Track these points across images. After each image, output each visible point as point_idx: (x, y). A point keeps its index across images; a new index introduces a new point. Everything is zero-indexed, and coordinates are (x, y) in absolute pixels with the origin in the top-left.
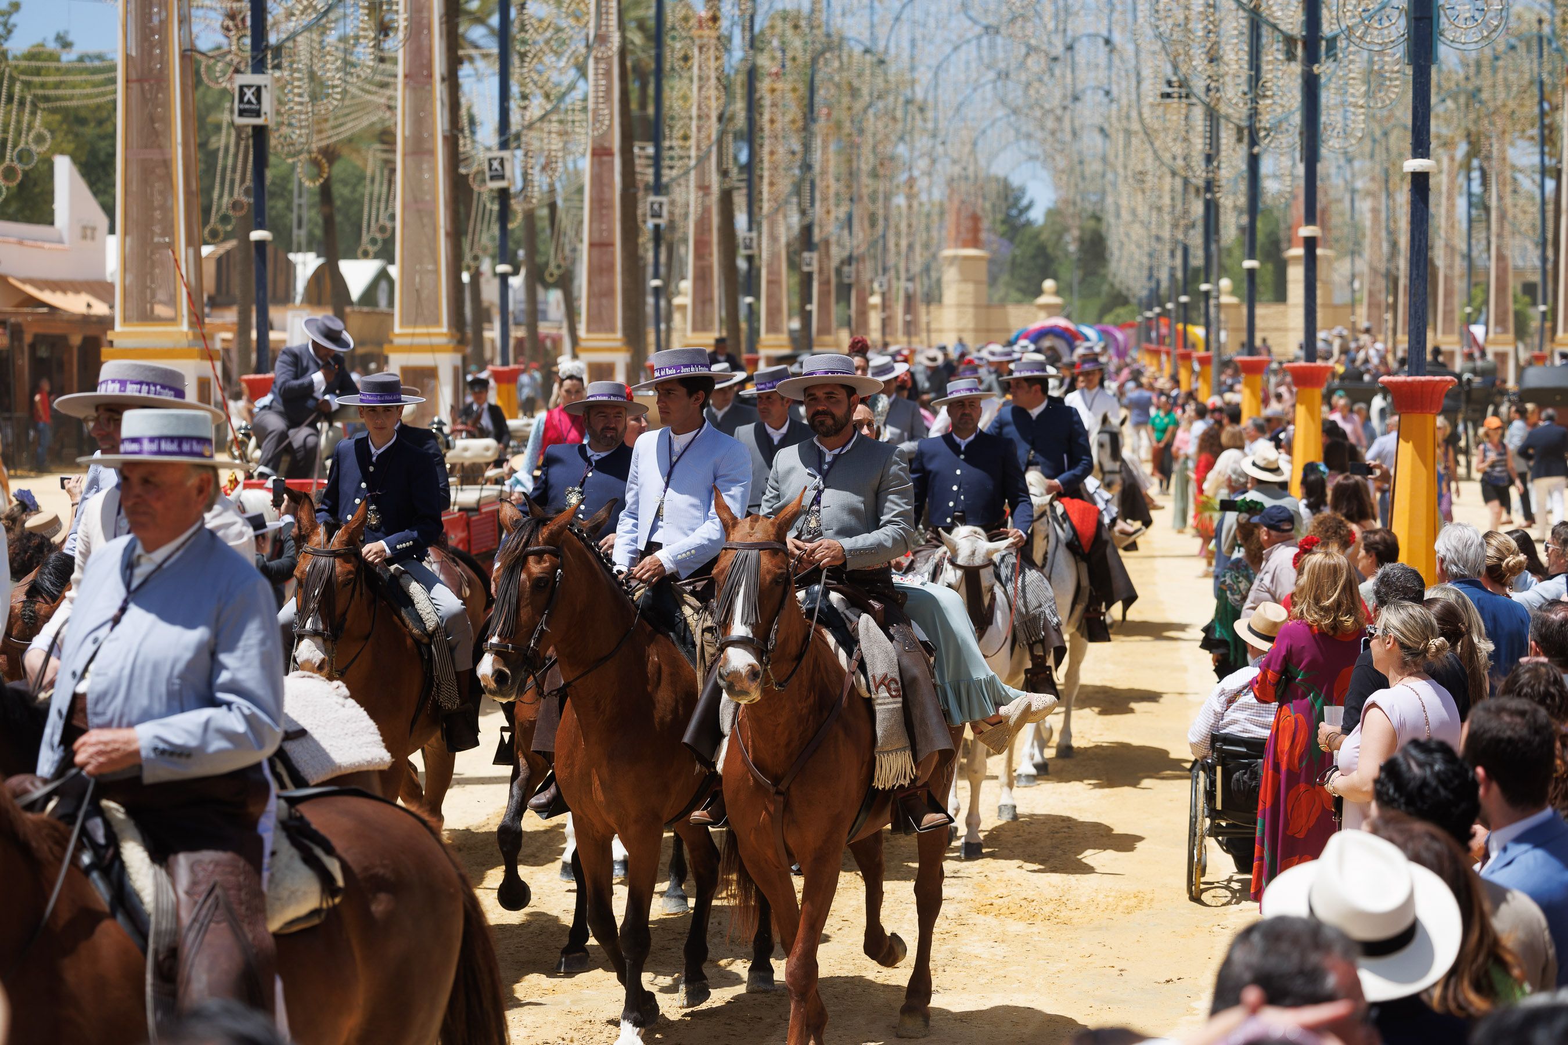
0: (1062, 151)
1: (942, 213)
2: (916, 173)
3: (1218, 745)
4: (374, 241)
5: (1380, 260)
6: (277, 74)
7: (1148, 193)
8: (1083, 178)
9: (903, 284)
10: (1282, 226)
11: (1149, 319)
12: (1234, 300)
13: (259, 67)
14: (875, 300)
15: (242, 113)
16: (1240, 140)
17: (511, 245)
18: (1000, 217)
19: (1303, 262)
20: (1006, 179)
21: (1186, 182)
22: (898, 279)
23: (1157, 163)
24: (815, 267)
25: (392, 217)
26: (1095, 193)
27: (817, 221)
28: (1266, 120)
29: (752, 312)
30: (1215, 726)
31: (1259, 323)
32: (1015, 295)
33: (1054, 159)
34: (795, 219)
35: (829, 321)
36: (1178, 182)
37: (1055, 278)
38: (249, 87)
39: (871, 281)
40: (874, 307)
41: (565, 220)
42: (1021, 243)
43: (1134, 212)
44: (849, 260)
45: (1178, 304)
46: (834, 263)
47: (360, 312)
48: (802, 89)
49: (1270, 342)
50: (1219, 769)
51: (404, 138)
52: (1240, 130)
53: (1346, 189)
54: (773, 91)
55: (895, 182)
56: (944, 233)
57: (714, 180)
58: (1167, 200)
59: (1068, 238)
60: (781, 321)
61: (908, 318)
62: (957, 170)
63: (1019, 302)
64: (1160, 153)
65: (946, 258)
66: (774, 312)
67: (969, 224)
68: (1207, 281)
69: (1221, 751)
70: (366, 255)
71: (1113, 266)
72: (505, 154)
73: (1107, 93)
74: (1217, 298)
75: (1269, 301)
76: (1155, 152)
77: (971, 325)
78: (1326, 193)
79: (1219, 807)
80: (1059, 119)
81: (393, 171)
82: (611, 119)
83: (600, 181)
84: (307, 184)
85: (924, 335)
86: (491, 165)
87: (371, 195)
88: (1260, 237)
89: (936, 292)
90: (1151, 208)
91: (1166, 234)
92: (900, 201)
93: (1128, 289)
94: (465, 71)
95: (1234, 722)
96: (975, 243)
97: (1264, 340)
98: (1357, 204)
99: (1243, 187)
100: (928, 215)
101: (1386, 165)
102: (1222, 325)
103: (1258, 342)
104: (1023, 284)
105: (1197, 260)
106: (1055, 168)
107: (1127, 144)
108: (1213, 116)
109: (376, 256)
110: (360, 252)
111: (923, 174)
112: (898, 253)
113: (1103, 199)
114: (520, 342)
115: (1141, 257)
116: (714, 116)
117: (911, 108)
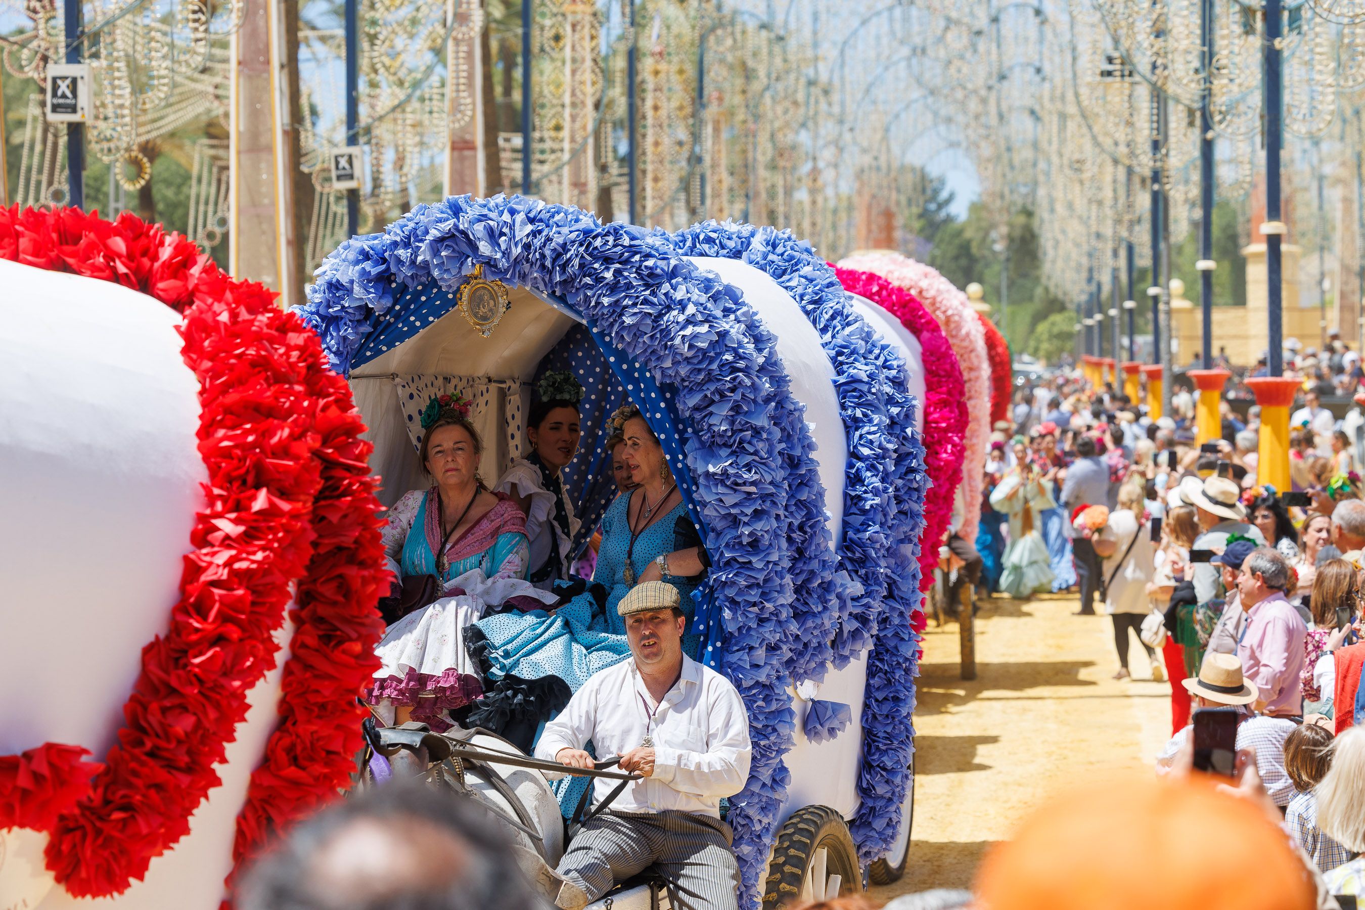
0: (988, 137)
1: (850, 209)
2: (820, 164)
5: (1353, 256)
6: (95, 63)
7: (1087, 184)
8: (1012, 167)
10: (1241, 220)
11: (1089, 329)
12: (1187, 304)
13: (74, 55)
16: (1191, 124)
18: (916, 212)
20: (922, 169)
21: (1130, 171)
23: (1097, 150)
25: (223, 222)
26: (1025, 184)
28: (1220, 101)
31: (1216, 330)
33: (978, 147)
36: (1121, 172)
37: (980, 281)
42: (942, 241)
43: (1070, 206)
45: (1122, 310)
48: (691, 71)
49: (1228, 352)
51: (239, 133)
52: (1191, 112)
53: (1313, 176)
54: (656, 73)
55: (796, 176)
56: (853, 232)
57: (591, 175)
58: (1108, 193)
59: (995, 235)
62: (867, 160)
64: (1100, 138)
67: (882, 221)
68: (1155, 284)
71: (1047, 267)
72: (353, 150)
73: (1038, 71)
74: (1168, 304)
75: (1226, 304)
76: (1094, 137)
78: (1290, 181)
80: (984, 101)
81: (225, 169)
82: (473, 109)
83: (461, 178)
84: (126, 186)
87: (198, 196)
88: (1216, 232)
90: (1090, 201)
91: (1108, 230)
92: (802, 195)
93: (1065, 293)
94: (303, 53)
96: (890, 243)
98: (1326, 192)
99: (1196, 176)
100: (835, 211)
102: (1174, 333)
103: (1215, 353)
105: (1144, 260)
106: (979, 157)
107: (1062, 128)
108: (1159, 97)
111: (829, 164)
113: (1034, 191)
115: (1079, 257)
116: (590, 103)
117: (814, 90)
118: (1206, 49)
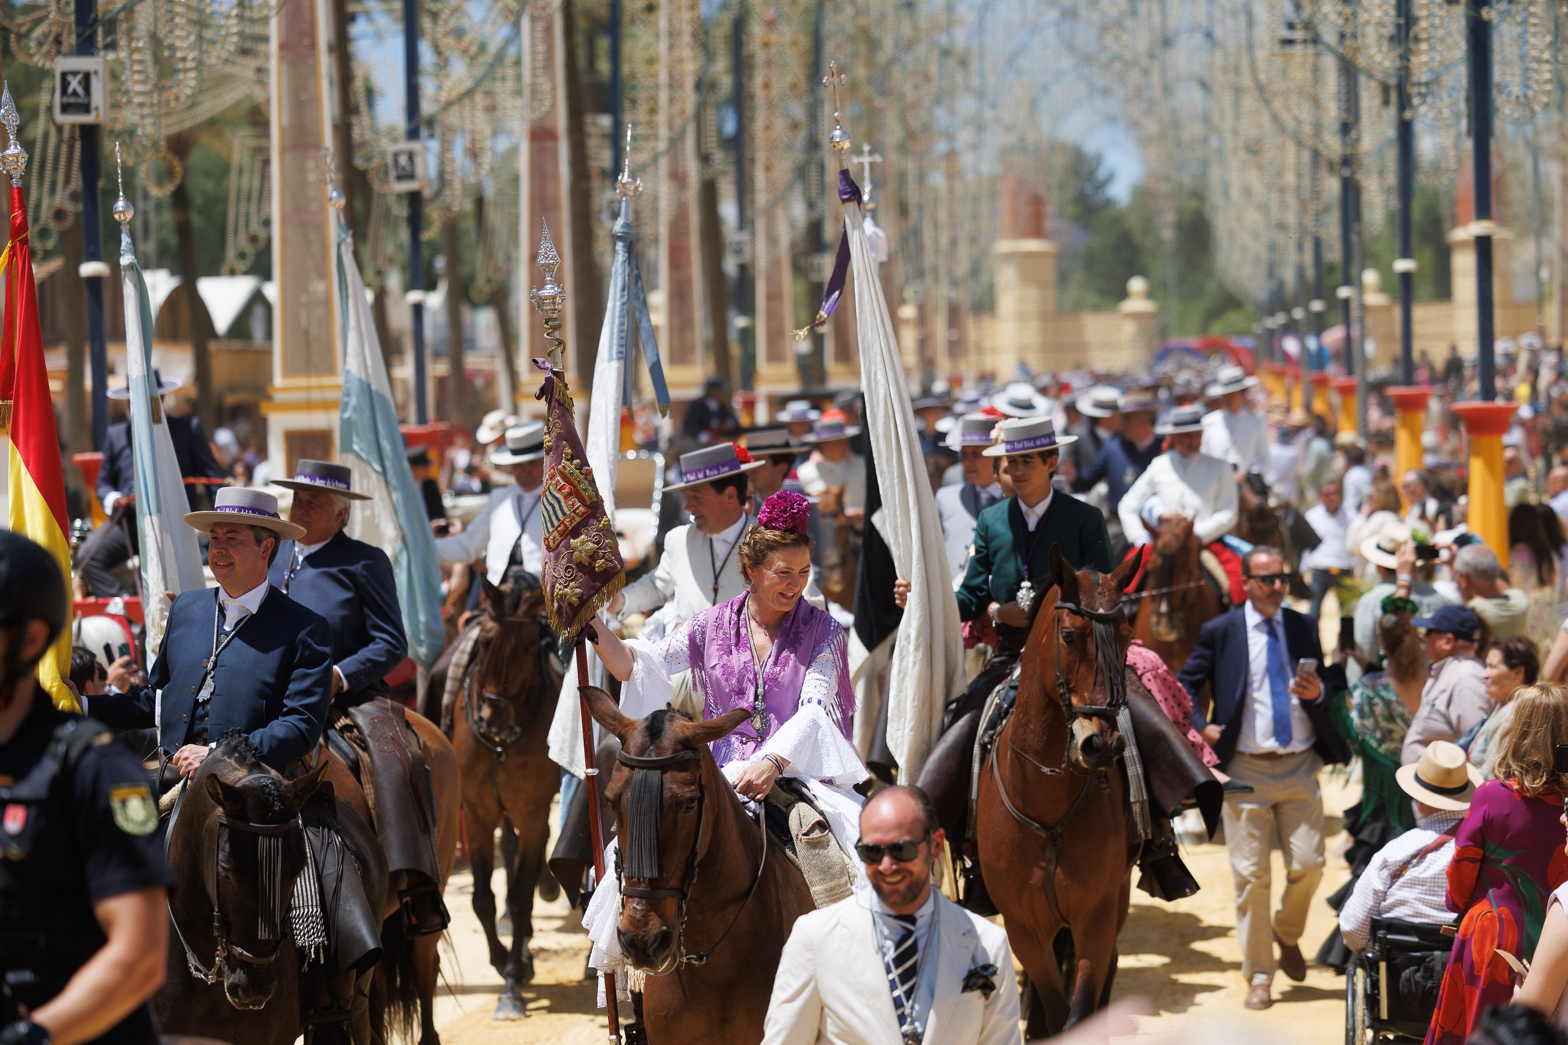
0: (1151, 112)
1: (993, 195)
2: (958, 145)
3: (1380, 933)
4: (242, 256)
6: (111, 56)
7: (1266, 169)
8: (1179, 145)
9: (944, 291)
12: (1382, 300)
13: (86, 47)
14: (908, 313)
15: (65, 108)
16: (1386, 102)
17: (425, 253)
18: (1070, 196)
20: (1076, 146)
21: (1316, 154)
22: (938, 284)
23: (1277, 129)
25: (267, 223)
26: (1194, 164)
28: (1420, 72)
29: (747, 335)
30: (1377, 909)
31: (1417, 329)
32: (1092, 298)
33: (1139, 124)
34: (799, 210)
36: (1306, 156)
37: (1143, 273)
38: (75, 73)
39: (903, 289)
40: (909, 320)
41: (495, 218)
42: (1099, 229)
43: (1247, 192)
45: (1309, 312)
47: (230, 351)
48: (805, 41)
50: (1383, 966)
51: (282, 130)
52: (1385, 89)
54: (766, 45)
55: (930, 157)
56: (997, 220)
57: (692, 166)
58: (1290, 178)
59: (1161, 222)
60: (785, 347)
61: (953, 335)
62: (1010, 139)
63: (1097, 309)
64: (1280, 116)
65: (1000, 254)
66: (776, 336)
67: (1030, 208)
68: (1346, 283)
69: (1383, 941)
70: (232, 273)
71: (1221, 261)
72: (415, 146)
73: (1209, 35)
74: (1361, 303)
75: (1429, 301)
76: (1273, 115)
77: (1035, 344)
78: (1500, 156)
79: (1384, 1015)
80: (1146, 72)
81: (267, 162)
82: (554, 98)
83: (541, 172)
84: (155, 192)
85: (974, 358)
86: (396, 161)
87: (239, 190)
89: (988, 299)
90: (1270, 187)
91: (1291, 218)
92: (937, 179)
93: (1242, 290)
94: (358, 29)
95: (1402, 903)
96: (1038, 232)
98: (1542, 168)
99: (1391, 157)
100: (976, 199)
102: (1367, 334)
104: (1102, 284)
105: (1334, 254)
106: (1142, 135)
107: (1237, 102)
108: (1349, 70)
109: (247, 273)
110: (225, 268)
111: (968, 146)
112: (937, 252)
113: (1205, 173)
114: (441, 382)
115: (1258, 248)
116: (689, 83)
117: (951, 63)
118: (1402, 21)
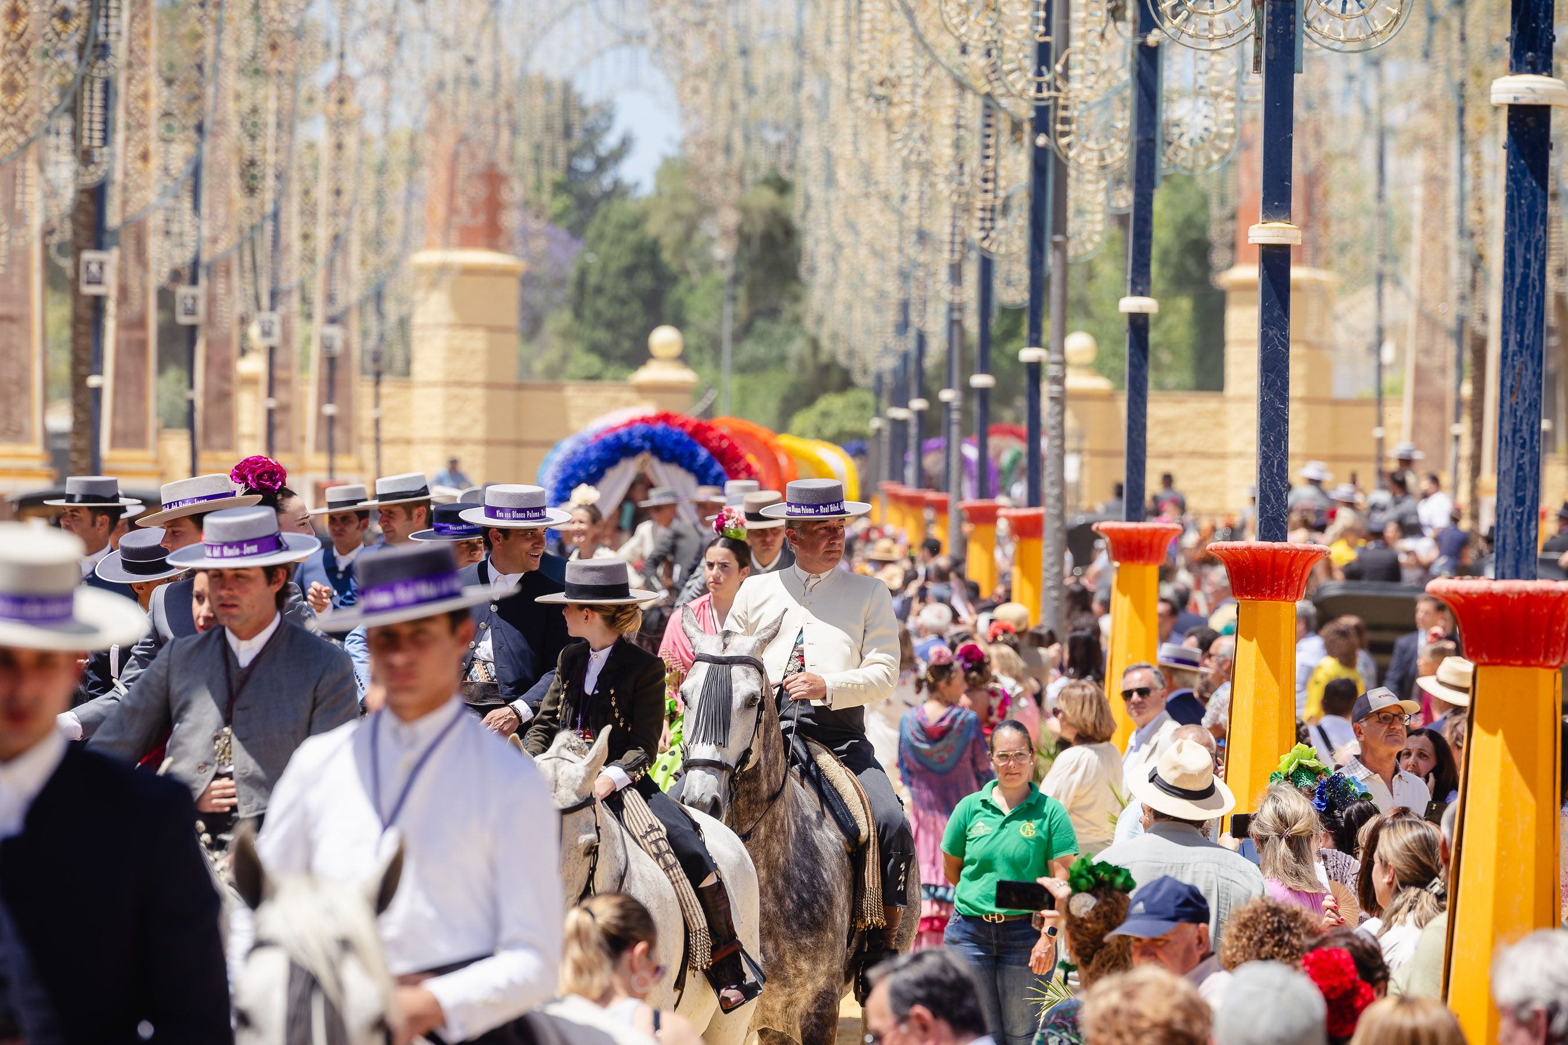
0: (701, 24)
1: (414, 162)
2: (354, 69)
5: (1444, 299)
7: (901, 128)
8: (750, 90)
9: (318, 328)
10: (1215, 211)
11: (900, 426)
12: (1101, 384)
14: (253, 365)
16: (1116, 14)
18: (552, 175)
19: (1258, 295)
20: (567, 88)
21: (990, 106)
22: (309, 317)
23: (923, 62)
24: (110, 289)
26: (777, 128)
27: (118, 176)
31: (1155, 437)
32: (585, 362)
33: (680, 45)
35: (143, 414)
36: (973, 109)
37: (679, 323)
39: (244, 321)
40: (250, 381)
42: (601, 237)
43: (867, 175)
44: (193, 273)
45: (967, 391)
46: (157, 276)
49: (1181, 485)
53: (1366, 126)
55: (304, 90)
56: (418, 211)
58: (944, 148)
59: (709, 228)
60: (29, 413)
61: (329, 409)
62: (450, 62)
63: (593, 378)
64: (931, 37)
65: (421, 270)
67: (479, 191)
68: (1035, 342)
71: (816, 298)
74: (1059, 381)
75: (1180, 387)
76: (919, 37)
77: (478, 432)
78: (1319, 137)
85: (367, 451)
88: (1162, 235)
89: (398, 352)
90: (906, 166)
91: (941, 227)
92: (314, 132)
93: (851, 354)
96: (492, 236)
97: (1168, 480)
98: (1391, 164)
99: (1124, 120)
100: (382, 166)
101: (1458, 75)
102: (1069, 444)
103: (1152, 485)
104: (602, 335)
105: (1013, 289)
106: (683, 64)
111: (371, 71)
112: (309, 259)
113: (795, 142)
